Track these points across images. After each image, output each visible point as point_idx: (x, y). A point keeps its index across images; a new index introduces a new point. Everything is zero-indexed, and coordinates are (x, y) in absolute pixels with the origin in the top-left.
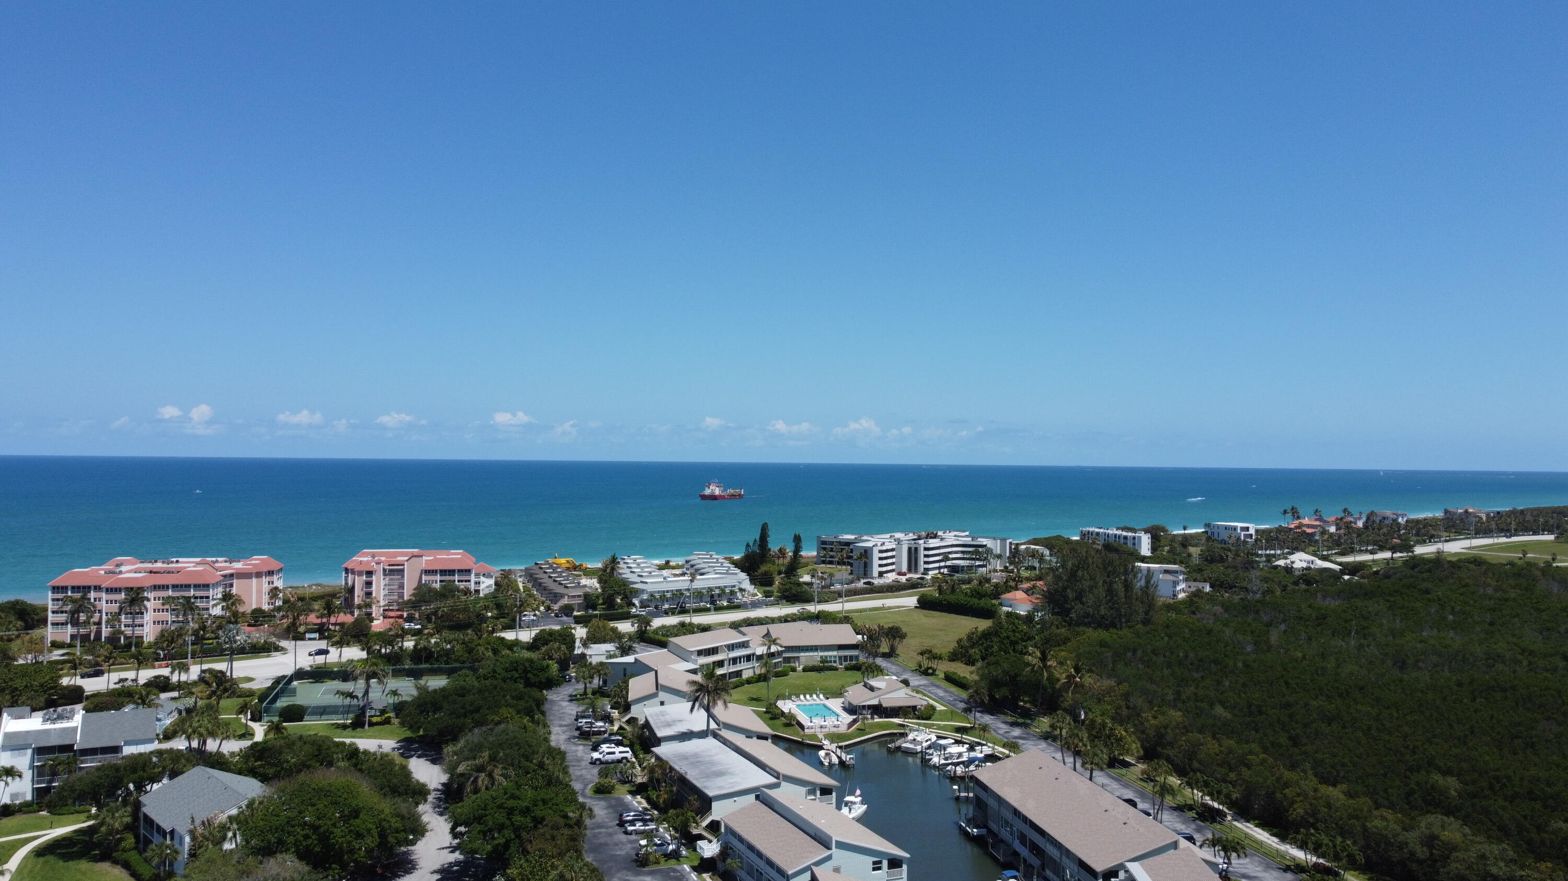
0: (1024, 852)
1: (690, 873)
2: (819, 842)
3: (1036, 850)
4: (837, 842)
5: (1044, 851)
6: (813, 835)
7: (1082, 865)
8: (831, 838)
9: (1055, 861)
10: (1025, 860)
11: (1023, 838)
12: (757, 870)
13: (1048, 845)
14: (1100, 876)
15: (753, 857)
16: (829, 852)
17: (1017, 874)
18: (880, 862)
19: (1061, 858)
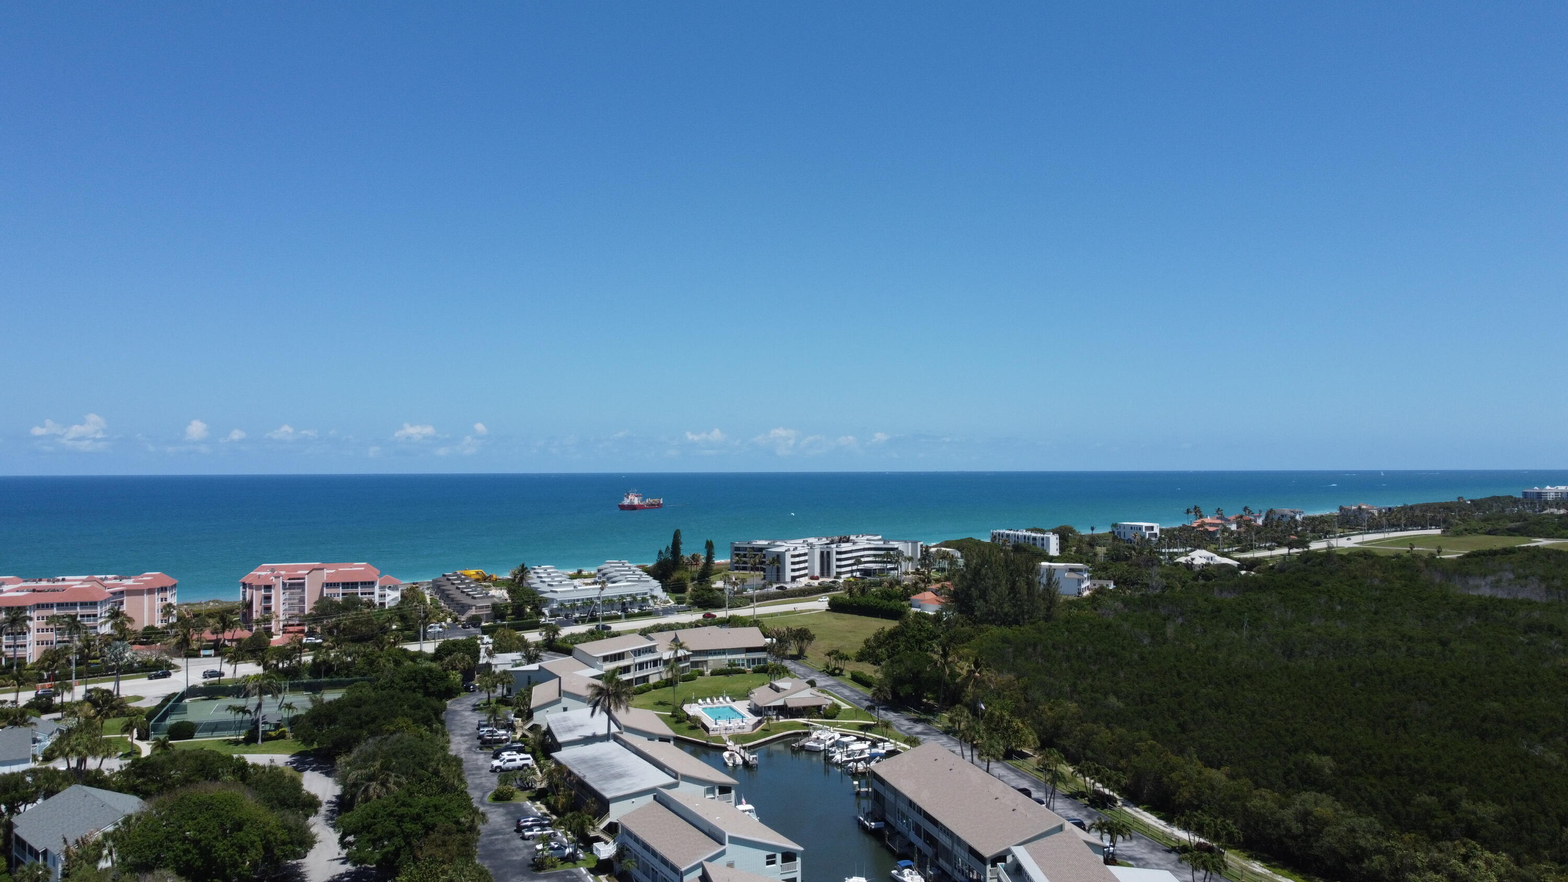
0: (919, 842)
1: (586, 875)
2: (713, 838)
3: (931, 840)
4: (730, 837)
5: (937, 841)
6: (707, 831)
7: (972, 852)
8: (724, 834)
9: (947, 849)
10: (919, 851)
11: (917, 829)
12: (653, 869)
13: (941, 834)
14: (989, 861)
15: (648, 856)
16: (722, 848)
17: (912, 863)
18: (774, 856)
19: (953, 847)
